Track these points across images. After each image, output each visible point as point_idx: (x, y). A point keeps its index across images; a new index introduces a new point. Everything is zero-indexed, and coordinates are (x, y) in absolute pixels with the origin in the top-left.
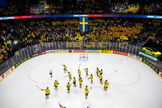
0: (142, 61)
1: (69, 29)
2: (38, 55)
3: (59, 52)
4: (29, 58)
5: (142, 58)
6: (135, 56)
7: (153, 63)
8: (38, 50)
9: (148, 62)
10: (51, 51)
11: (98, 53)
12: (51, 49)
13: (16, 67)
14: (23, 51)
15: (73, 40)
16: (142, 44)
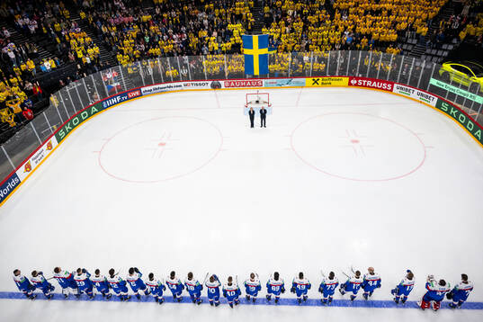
0: (438, 106)
1: (207, 13)
2: (121, 101)
3: (182, 90)
4: (96, 112)
5: (436, 99)
6: (415, 93)
7: (470, 112)
8: (117, 86)
9: (456, 108)
10: (157, 86)
11: (302, 86)
12: (158, 82)
13: (59, 140)
14: (73, 92)
15: (224, 49)
16: (440, 53)
